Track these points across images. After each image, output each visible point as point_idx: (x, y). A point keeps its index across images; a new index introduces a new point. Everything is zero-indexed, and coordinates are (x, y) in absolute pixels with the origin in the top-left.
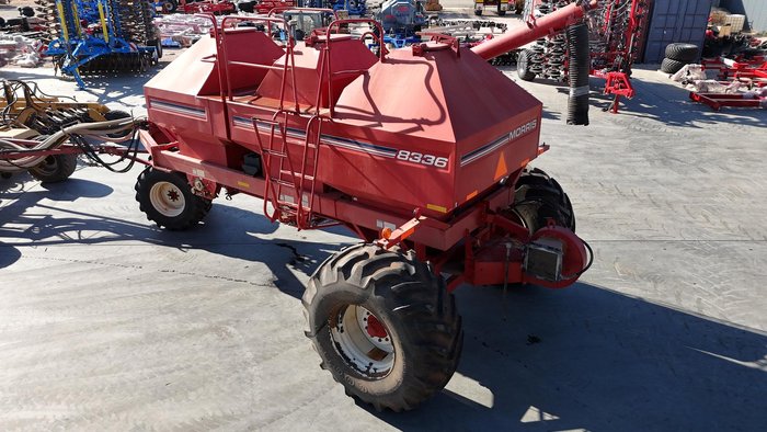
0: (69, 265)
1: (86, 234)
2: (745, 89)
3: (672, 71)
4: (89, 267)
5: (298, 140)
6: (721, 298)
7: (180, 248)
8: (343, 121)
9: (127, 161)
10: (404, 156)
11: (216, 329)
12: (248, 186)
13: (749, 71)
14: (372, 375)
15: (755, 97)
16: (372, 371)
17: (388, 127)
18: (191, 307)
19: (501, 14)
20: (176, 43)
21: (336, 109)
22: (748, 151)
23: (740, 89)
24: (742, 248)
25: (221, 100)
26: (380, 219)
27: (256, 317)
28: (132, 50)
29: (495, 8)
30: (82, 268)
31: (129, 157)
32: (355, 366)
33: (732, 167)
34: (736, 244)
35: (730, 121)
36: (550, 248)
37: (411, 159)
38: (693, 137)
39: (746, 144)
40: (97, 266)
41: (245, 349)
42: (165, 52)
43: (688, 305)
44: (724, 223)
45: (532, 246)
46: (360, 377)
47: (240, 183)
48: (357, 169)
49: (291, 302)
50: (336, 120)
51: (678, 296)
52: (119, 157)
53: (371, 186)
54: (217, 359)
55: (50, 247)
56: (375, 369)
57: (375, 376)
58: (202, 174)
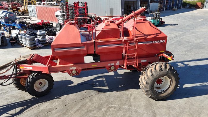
7: (56, 98)
11: (110, 107)
12: (96, 65)
17: (149, 37)
18: (93, 107)
26: (142, 60)
27: (111, 100)
32: (159, 92)
37: (156, 42)
41: (124, 106)
46: (162, 94)
47: (92, 66)
53: (145, 52)
54: (123, 112)
56: (163, 90)
57: (165, 91)
58: (75, 68)
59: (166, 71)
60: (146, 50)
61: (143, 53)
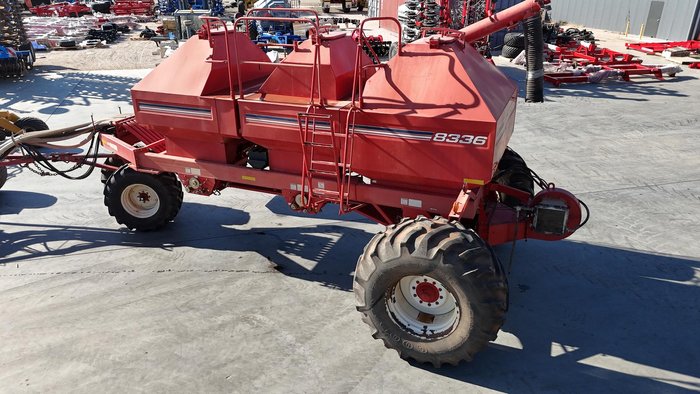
0: (53, 278)
1: (54, 245)
2: (571, 68)
3: (512, 56)
4: (77, 278)
5: (324, 130)
6: (640, 235)
7: (163, 247)
8: (374, 111)
9: (85, 168)
10: (441, 138)
11: (246, 320)
12: (254, 179)
13: (569, 53)
14: (430, 336)
15: (582, 74)
16: (429, 333)
17: (421, 113)
18: (208, 302)
19: (346, 11)
20: (42, 46)
21: (365, 101)
22: (598, 117)
23: (568, 69)
24: (635, 193)
25: (231, 99)
26: (405, 197)
27: (276, 302)
28: (10, 55)
29: (340, 6)
30: (69, 280)
31: (88, 163)
32: (412, 331)
33: (593, 131)
34: (628, 191)
35: (572, 94)
36: (556, 207)
37: (448, 140)
38: (552, 109)
39: (592, 112)
40: (85, 275)
41: (284, 333)
42: (38, 55)
43: (621, 242)
44: (611, 176)
45: (541, 207)
46: (419, 340)
47: (244, 178)
48: (389, 154)
49: (301, 284)
50: (365, 110)
51: (610, 236)
52: (74, 164)
53: (403, 167)
54: (262, 346)
55: (22, 263)
56: (432, 331)
57: (434, 337)
58: (197, 172)
59: (428, 254)
60: (407, 162)
61: (394, 171)
